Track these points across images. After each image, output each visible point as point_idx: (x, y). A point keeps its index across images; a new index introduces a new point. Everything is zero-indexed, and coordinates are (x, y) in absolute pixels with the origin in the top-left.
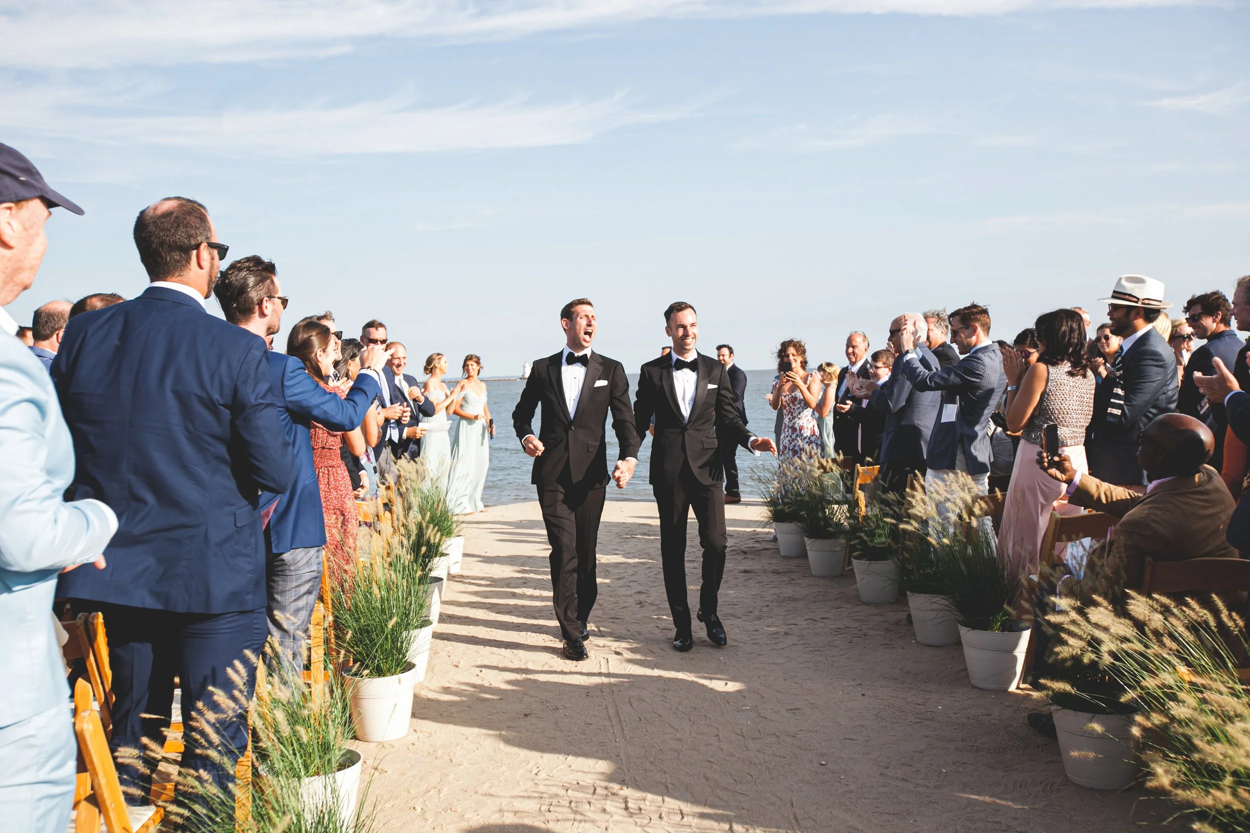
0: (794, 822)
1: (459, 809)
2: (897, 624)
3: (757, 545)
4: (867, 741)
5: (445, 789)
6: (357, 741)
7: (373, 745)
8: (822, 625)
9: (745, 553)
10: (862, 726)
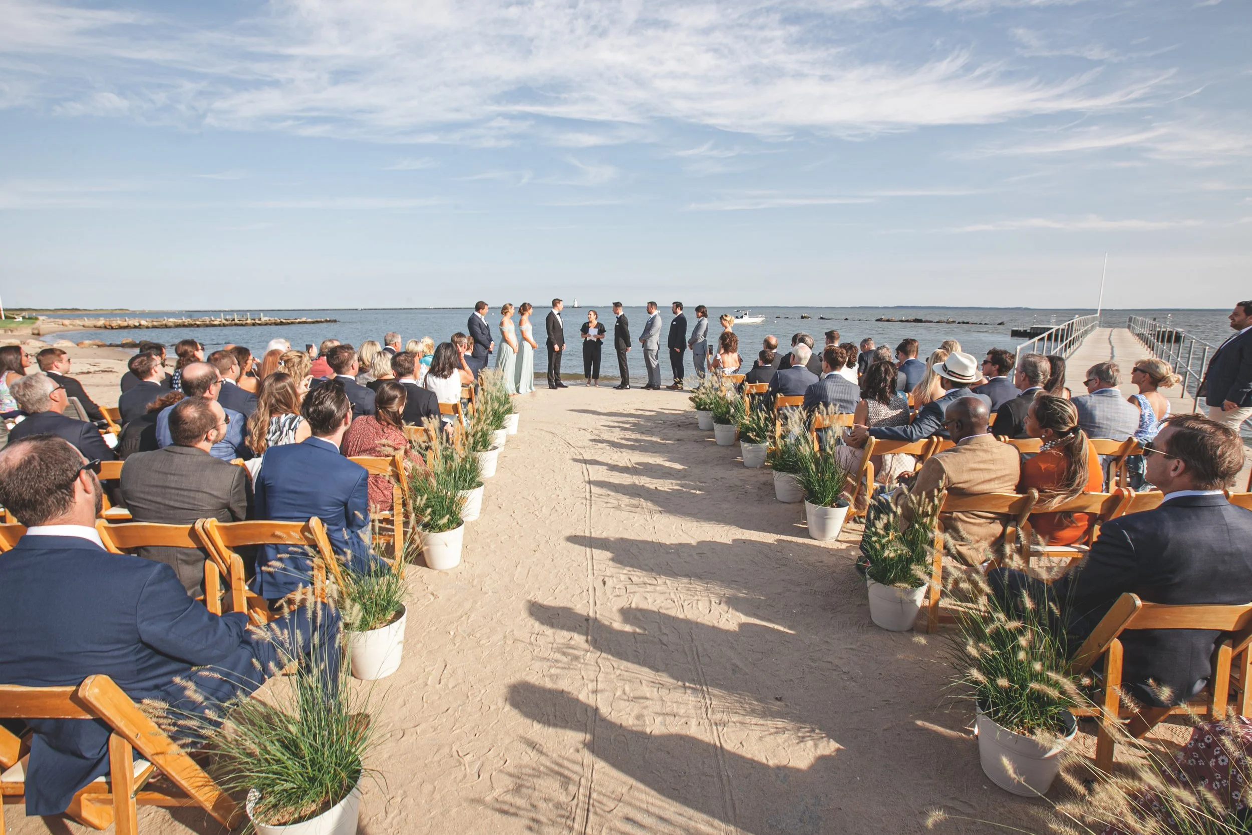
0: (696, 658)
1: (478, 635)
2: (765, 484)
3: (686, 420)
4: (746, 583)
5: (473, 615)
6: (425, 568)
7: (436, 572)
8: (721, 483)
9: (679, 426)
10: (743, 569)
